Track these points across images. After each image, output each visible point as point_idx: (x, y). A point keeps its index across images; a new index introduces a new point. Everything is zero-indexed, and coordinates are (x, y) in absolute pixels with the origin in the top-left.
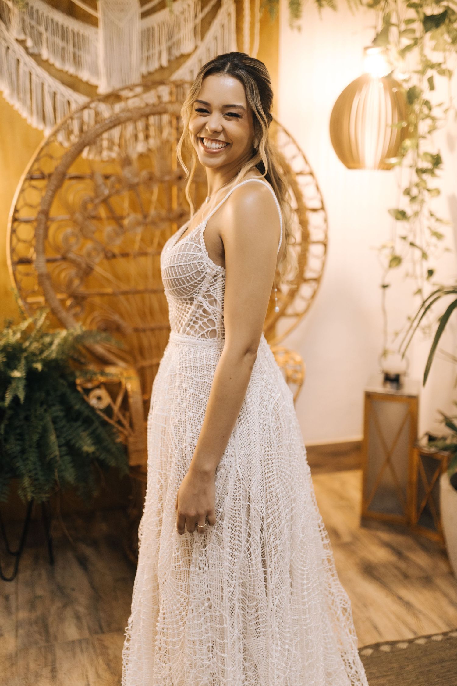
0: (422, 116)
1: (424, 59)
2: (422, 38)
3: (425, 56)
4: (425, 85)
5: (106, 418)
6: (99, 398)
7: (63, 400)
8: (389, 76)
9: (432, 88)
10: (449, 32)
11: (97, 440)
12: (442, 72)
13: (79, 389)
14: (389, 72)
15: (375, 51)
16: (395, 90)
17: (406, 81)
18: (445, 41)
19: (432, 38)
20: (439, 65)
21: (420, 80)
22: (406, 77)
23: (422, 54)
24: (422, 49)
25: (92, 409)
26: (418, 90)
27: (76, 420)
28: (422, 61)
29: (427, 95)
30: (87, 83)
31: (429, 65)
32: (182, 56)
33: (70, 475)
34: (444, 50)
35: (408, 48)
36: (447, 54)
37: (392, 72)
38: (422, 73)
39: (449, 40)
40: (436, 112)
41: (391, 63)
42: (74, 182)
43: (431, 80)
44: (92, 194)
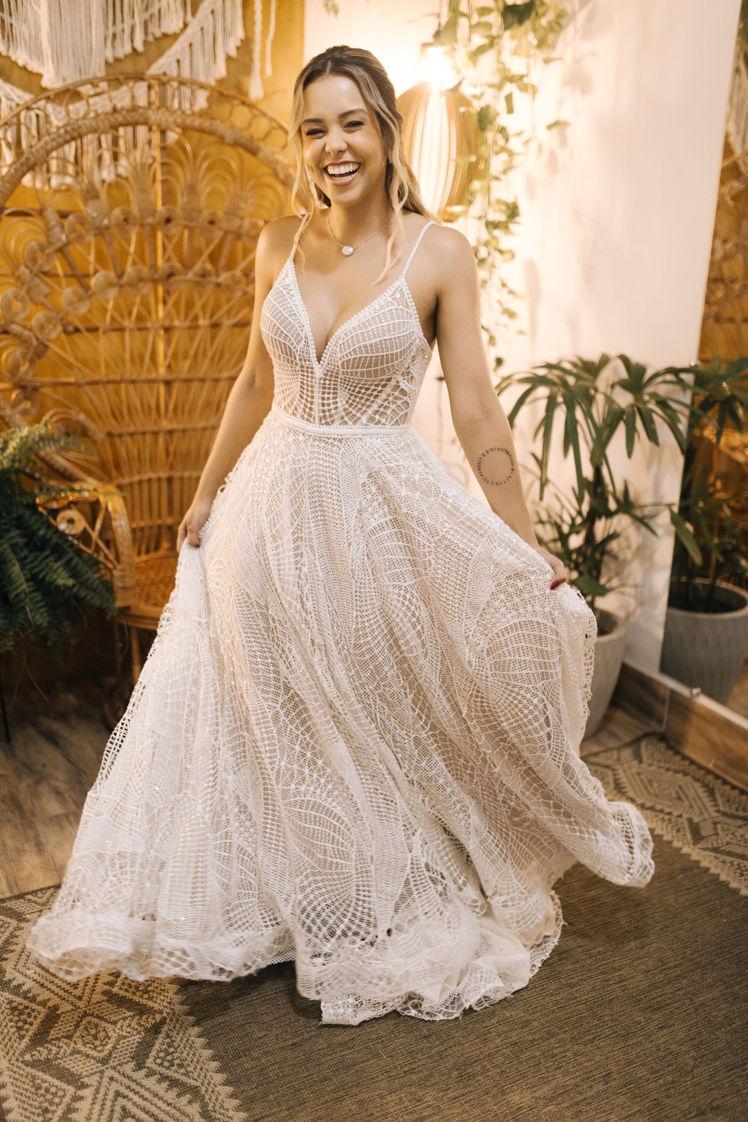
0: (497, 148)
1: (501, 67)
2: (500, 36)
3: (503, 63)
4: (501, 106)
5: (82, 546)
6: (71, 521)
7: (20, 523)
8: (456, 89)
9: (510, 110)
10: (535, 30)
11: (74, 574)
12: (524, 88)
13: (40, 509)
14: (456, 82)
15: (437, 52)
16: (462, 109)
17: (477, 97)
18: (529, 43)
19: (513, 37)
20: (522, 77)
21: (496, 98)
22: (477, 91)
23: (499, 61)
24: (499, 53)
25: (63, 535)
26: (491, 111)
27: (42, 549)
28: (498, 70)
29: (503, 120)
30: (24, 68)
31: (508, 78)
32: (165, 35)
33: (40, 617)
34: (528, 56)
35: (481, 50)
36: (532, 61)
37: (460, 84)
38: (499, 87)
39: (535, 42)
40: (515, 144)
41: (459, 72)
42: (14, 220)
43: (509, 98)
44: (43, 240)
